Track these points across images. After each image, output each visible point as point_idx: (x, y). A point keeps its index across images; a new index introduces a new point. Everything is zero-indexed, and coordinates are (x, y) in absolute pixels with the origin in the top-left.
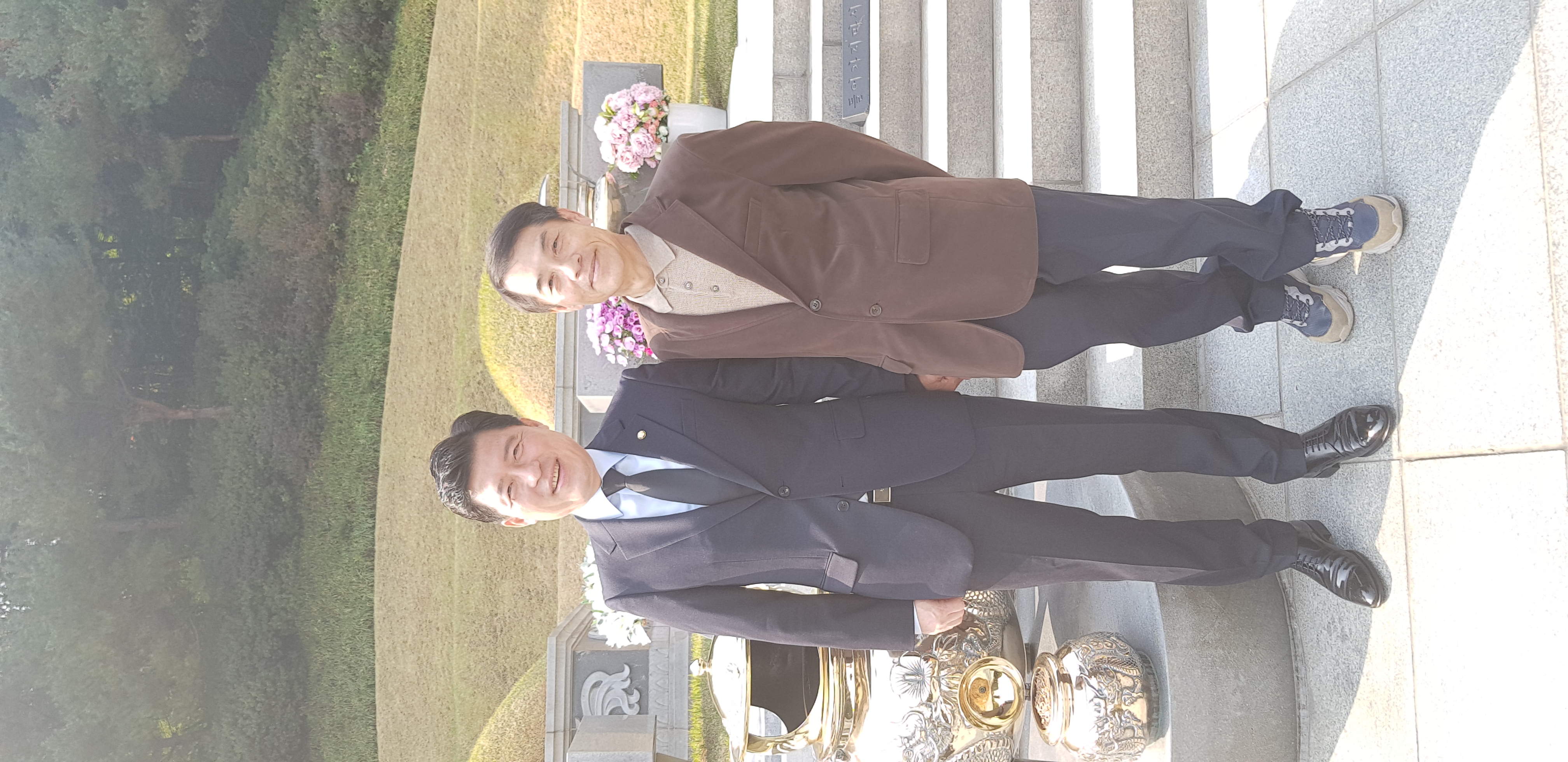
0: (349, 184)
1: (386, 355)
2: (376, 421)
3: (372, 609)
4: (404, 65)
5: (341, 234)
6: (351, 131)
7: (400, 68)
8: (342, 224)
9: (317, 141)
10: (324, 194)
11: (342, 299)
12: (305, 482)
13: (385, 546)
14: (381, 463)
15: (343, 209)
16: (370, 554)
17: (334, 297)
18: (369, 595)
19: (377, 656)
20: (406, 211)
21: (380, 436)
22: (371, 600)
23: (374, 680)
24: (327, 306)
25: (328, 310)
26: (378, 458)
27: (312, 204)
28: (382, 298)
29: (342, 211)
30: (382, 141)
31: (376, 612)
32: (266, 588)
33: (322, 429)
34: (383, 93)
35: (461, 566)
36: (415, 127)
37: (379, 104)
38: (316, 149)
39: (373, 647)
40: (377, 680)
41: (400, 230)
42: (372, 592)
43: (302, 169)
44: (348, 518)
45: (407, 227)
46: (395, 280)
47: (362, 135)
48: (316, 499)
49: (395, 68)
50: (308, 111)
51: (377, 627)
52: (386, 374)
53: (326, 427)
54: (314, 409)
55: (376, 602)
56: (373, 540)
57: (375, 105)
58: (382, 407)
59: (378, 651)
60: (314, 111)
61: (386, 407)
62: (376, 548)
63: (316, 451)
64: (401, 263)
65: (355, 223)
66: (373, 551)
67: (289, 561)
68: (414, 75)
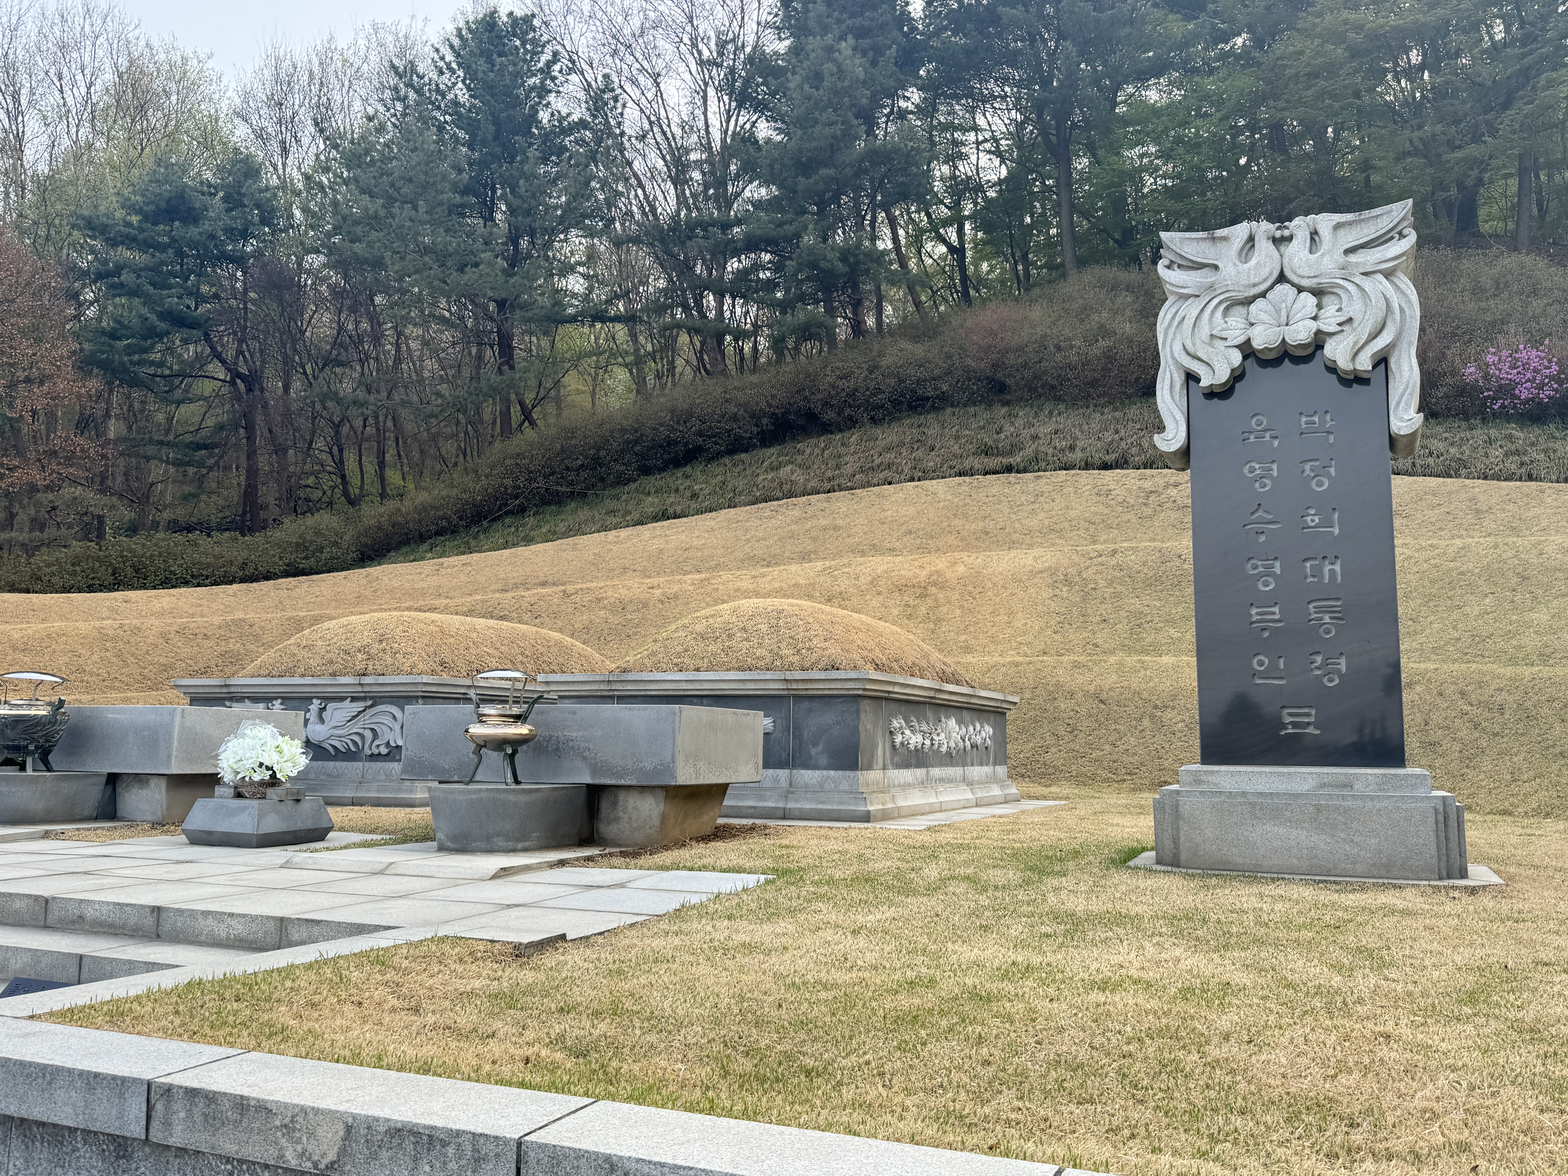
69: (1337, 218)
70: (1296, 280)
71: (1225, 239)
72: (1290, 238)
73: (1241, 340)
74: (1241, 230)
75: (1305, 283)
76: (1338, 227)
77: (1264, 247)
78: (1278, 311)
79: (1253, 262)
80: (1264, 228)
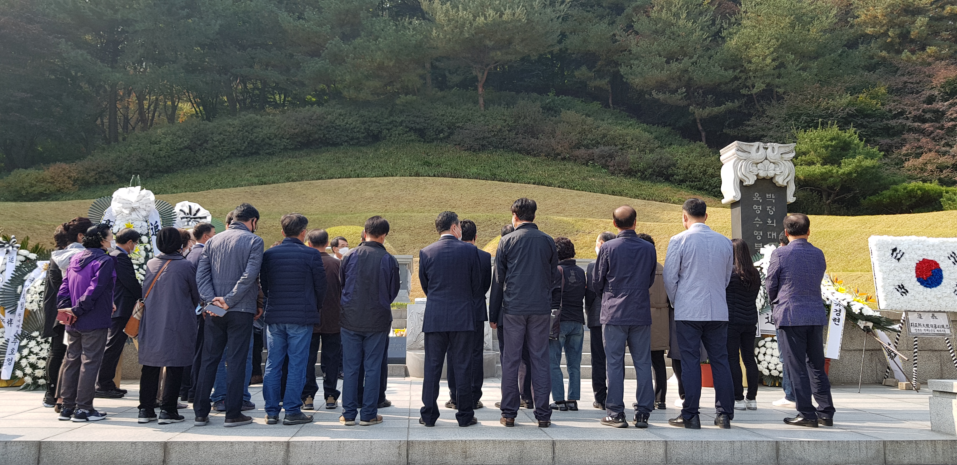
0: (588, 162)
1: (508, 181)
2: (477, 177)
3: (392, 176)
4: (643, 188)
5: (564, 159)
6: (612, 163)
7: (641, 186)
8: (569, 159)
9: (607, 148)
10: (582, 151)
11: (534, 160)
12: (449, 144)
13: (422, 182)
14: (459, 179)
15: (576, 160)
16: (417, 175)
17: (535, 156)
18: (399, 175)
19: (372, 179)
20: (574, 189)
21: (471, 178)
22: (396, 175)
23: (361, 177)
24: (530, 153)
25: (528, 153)
26: (460, 178)
27: (578, 146)
28: (534, 179)
29: (575, 159)
30: (607, 177)
31: (391, 178)
32: (401, 127)
33: (474, 151)
34: (630, 178)
35: (414, 216)
36: (613, 193)
37: (625, 176)
38: (603, 148)
39: (375, 176)
40: (361, 179)
41: (565, 187)
42: (400, 176)
43: (594, 142)
44: (433, 165)
45: (567, 190)
46: (542, 185)
47: (610, 168)
48: (441, 149)
49: (641, 183)
50: (621, 144)
51: (385, 178)
52: (499, 181)
53: (475, 154)
54: (483, 148)
55: (396, 178)
56: (424, 176)
57: (625, 174)
58: (484, 179)
59: (374, 178)
60: (621, 146)
61: (484, 181)
62: (420, 178)
63: (463, 149)
64: (550, 187)
65: (569, 165)
66: (419, 176)
67: (413, 137)
68: (638, 192)
69: (779, 145)
70: (770, 160)
71: (752, 145)
72: (767, 148)
73: (756, 173)
74: (757, 144)
75: (772, 161)
76: (779, 147)
77: (761, 149)
78: (765, 167)
79: (760, 153)
80: (762, 144)
